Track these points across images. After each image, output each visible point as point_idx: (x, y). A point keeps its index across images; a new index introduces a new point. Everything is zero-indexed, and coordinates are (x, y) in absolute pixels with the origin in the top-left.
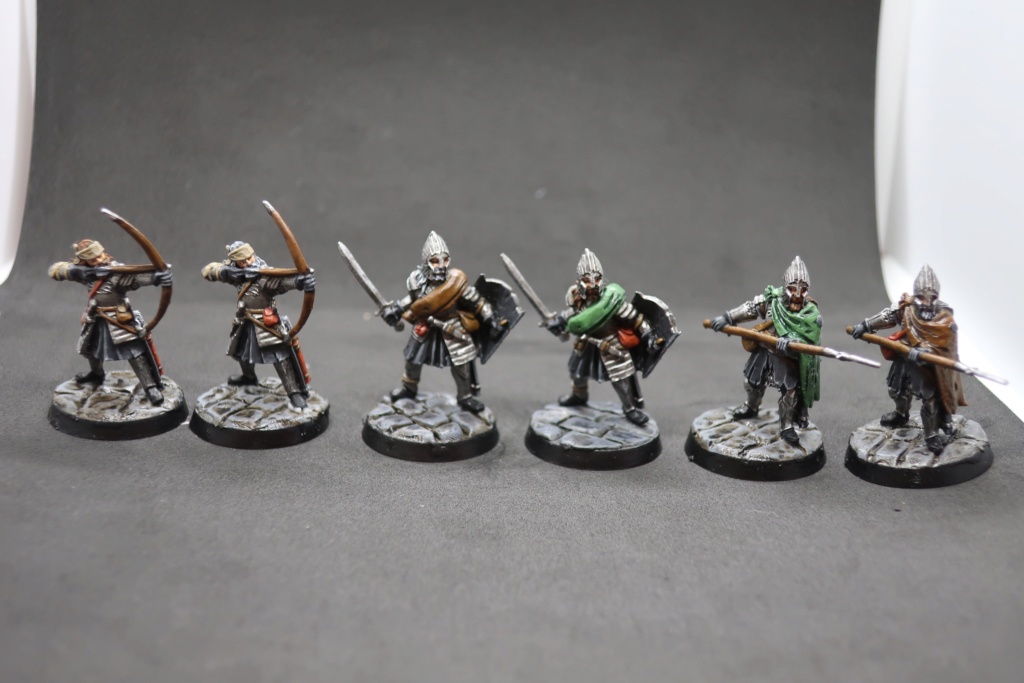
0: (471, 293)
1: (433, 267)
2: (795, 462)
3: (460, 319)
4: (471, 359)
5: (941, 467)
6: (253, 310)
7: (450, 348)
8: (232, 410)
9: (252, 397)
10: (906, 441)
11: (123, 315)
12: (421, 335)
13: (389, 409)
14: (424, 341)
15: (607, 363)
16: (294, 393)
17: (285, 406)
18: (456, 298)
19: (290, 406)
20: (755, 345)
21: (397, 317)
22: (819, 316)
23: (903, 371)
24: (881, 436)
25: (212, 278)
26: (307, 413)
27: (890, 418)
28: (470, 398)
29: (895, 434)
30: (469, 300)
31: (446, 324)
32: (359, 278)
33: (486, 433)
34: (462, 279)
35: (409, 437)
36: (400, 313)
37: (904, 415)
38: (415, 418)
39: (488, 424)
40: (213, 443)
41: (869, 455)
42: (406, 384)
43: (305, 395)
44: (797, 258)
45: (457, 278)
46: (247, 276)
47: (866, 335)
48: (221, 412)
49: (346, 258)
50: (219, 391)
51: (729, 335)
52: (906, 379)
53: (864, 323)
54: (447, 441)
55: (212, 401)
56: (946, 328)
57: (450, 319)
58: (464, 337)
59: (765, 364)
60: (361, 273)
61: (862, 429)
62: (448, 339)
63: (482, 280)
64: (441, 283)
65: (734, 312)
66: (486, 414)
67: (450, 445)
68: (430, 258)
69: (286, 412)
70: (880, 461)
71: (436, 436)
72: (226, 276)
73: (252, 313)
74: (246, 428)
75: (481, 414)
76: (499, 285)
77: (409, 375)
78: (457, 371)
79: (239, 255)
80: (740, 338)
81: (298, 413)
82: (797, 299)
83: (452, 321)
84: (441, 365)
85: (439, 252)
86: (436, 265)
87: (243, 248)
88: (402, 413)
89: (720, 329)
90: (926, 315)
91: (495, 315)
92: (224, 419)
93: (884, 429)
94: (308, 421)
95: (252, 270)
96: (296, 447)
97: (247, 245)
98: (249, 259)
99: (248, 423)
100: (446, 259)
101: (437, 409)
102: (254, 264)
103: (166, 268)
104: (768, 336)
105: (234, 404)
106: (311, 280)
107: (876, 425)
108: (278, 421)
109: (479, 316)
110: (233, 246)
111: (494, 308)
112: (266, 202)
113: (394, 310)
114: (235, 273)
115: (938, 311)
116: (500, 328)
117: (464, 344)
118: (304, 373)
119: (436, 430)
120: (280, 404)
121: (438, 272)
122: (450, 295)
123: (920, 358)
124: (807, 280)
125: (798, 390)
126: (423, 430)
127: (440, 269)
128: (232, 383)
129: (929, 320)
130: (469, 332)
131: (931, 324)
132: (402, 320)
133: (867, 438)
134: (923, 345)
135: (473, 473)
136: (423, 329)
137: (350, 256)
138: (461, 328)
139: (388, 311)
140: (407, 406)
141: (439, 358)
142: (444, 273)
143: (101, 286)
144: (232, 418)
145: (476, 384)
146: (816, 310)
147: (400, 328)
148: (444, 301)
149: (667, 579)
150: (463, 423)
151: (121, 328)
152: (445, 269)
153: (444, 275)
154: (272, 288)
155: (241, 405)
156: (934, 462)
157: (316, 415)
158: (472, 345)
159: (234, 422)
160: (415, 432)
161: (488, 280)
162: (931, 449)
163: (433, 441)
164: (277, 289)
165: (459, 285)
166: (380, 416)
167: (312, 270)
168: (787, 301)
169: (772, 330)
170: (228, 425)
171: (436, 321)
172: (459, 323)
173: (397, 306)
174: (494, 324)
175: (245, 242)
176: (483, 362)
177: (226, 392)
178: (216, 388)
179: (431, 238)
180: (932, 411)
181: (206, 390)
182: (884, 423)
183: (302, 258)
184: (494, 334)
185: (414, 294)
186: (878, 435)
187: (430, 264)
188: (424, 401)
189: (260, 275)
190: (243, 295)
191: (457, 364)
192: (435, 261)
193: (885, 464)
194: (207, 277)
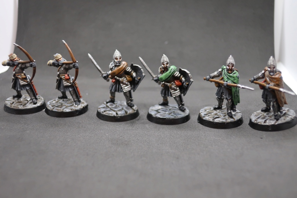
0: (129, 69)
1: (116, 61)
2: (231, 123)
3: (126, 78)
4: (129, 90)
5: (278, 125)
6: (62, 75)
7: (122, 86)
8: (56, 106)
9: (64, 102)
10: (268, 116)
11: (23, 76)
12: (114, 82)
13: (105, 106)
14: (115, 84)
15: (171, 91)
16: (76, 101)
17: (73, 105)
18: (124, 70)
19: (74, 105)
20: (219, 85)
21: (107, 77)
22: (238, 75)
23: (266, 93)
24: (261, 115)
25: (50, 65)
26: (80, 107)
27: (264, 109)
28: (130, 102)
29: (265, 114)
30: (128, 71)
31: (121, 79)
32: (95, 65)
33: (133, 113)
34: (126, 65)
35: (108, 114)
36: (108, 76)
37: (269, 108)
38: (112, 108)
39: (135, 110)
40: (50, 116)
41: (255, 121)
42: (111, 98)
43: (80, 101)
44: (231, 56)
45: (124, 64)
46: (60, 64)
47: (255, 81)
48: (53, 106)
49: (90, 59)
50: (55, 100)
51: (211, 82)
52: (267, 95)
53: (254, 78)
54: (120, 116)
55: (51, 103)
56: (278, 78)
57: (122, 77)
58: (127, 83)
59: (221, 91)
60: (95, 63)
61: (255, 113)
62: (122, 84)
63: (132, 65)
64: (119, 66)
65: (212, 75)
66: (135, 108)
67: (121, 117)
68: (115, 58)
69: (73, 106)
70: (258, 123)
71: (117, 114)
72: (54, 64)
73: (62, 76)
74: (59, 111)
75: (133, 108)
76: (137, 67)
77: (111, 95)
78: (125, 94)
79: (57, 58)
80: (214, 83)
81: (76, 107)
82: (231, 69)
83: (123, 78)
84: (120, 92)
85: (118, 56)
86: (117, 60)
87: (59, 56)
88: (108, 107)
89: (208, 80)
90: (272, 74)
91: (136, 76)
92: (53, 108)
93: (262, 112)
94: (80, 109)
95: (61, 62)
96: (75, 117)
97: (60, 55)
98: (60, 59)
99: (60, 109)
100: (120, 58)
101: (120, 106)
102: (62, 60)
103: (33, 61)
104: (222, 82)
105: (58, 104)
106: (77, 65)
107: (260, 111)
108: (69, 109)
109: (132, 76)
110: (56, 55)
111: (136, 74)
112: (63, 41)
113: (106, 75)
114: (56, 63)
115: (276, 72)
116: (138, 80)
117: (127, 85)
118: (79, 95)
119: (117, 112)
120: (72, 104)
121: (118, 62)
122: (122, 69)
123: (269, 88)
124: (234, 63)
125: (231, 99)
126: (113, 112)
127: (118, 61)
128: (59, 98)
129: (272, 75)
130: (128, 81)
131: (273, 77)
132: (109, 78)
133: (256, 115)
134: (271, 84)
135: (127, 125)
136: (114, 80)
137: (92, 58)
138: (126, 80)
139: (104, 75)
140: (111, 105)
141: (120, 90)
142: (120, 62)
143: (16, 67)
144: (56, 108)
145: (132, 98)
146: (237, 73)
147: (108, 81)
148: (120, 71)
149: (178, 158)
150: (126, 110)
151: (23, 80)
152: (120, 61)
153: (120, 63)
154: (67, 68)
155: (60, 104)
156: (276, 123)
157: (82, 107)
158: (129, 86)
159: (56, 109)
160: (110, 113)
161: (134, 65)
162: (275, 119)
163: (116, 115)
164: (68, 68)
165: (124, 66)
166: (102, 108)
167: (77, 62)
168: (228, 70)
169: (223, 80)
170: (54, 110)
171: (117, 78)
172: (125, 79)
173: (107, 74)
174: (136, 79)
175: (59, 54)
176: (134, 91)
177: (57, 100)
178: (54, 99)
179: (116, 52)
180: (275, 106)
181: (51, 100)
182: (262, 111)
183: (74, 58)
184: (136, 82)
185: (111, 69)
186: (259, 115)
187: (115, 60)
188: (116, 104)
189: (63, 64)
190: (59, 70)
191: (125, 91)
192: (116, 59)
193: (260, 124)
194: (49, 65)
